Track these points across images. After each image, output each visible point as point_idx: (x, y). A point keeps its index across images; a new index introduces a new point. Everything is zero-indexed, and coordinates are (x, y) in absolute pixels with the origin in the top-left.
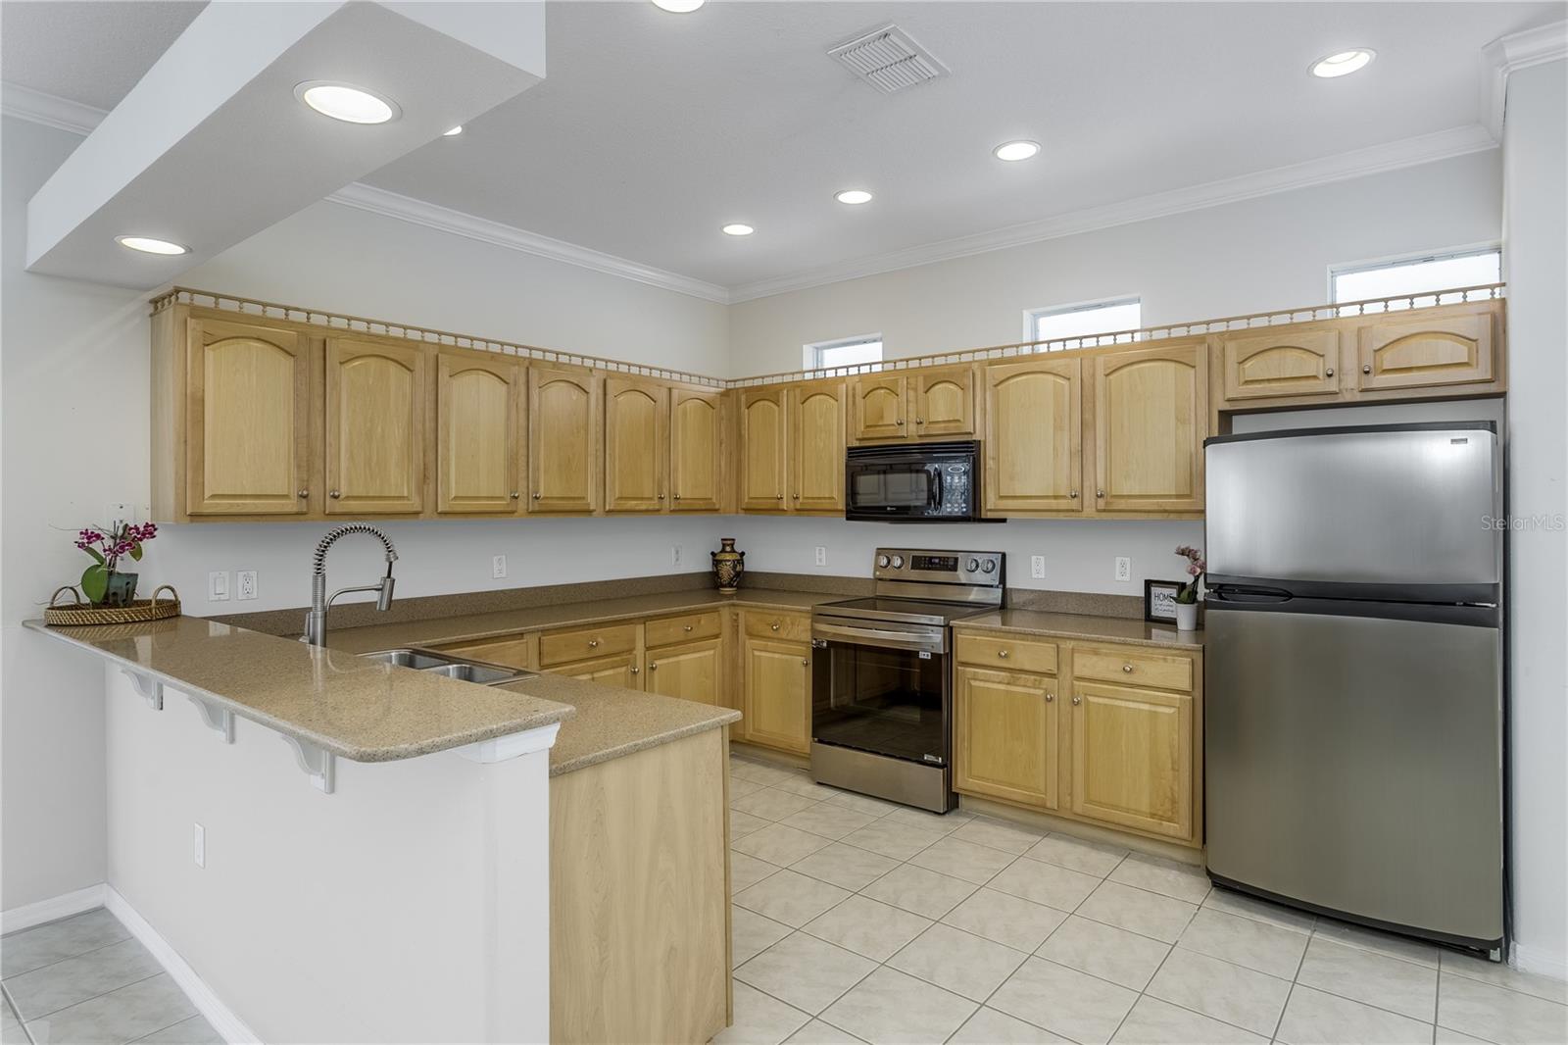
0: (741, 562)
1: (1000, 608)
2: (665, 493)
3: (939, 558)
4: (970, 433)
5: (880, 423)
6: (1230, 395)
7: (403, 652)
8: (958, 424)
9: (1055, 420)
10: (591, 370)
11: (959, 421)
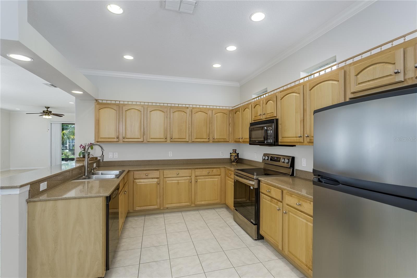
0: (238, 156)
1: (291, 176)
2: (211, 137)
3: (277, 157)
4: (276, 117)
5: (257, 115)
6: (352, 91)
7: (120, 171)
8: (273, 114)
9: (296, 110)
10: (188, 108)
11: (272, 113)
